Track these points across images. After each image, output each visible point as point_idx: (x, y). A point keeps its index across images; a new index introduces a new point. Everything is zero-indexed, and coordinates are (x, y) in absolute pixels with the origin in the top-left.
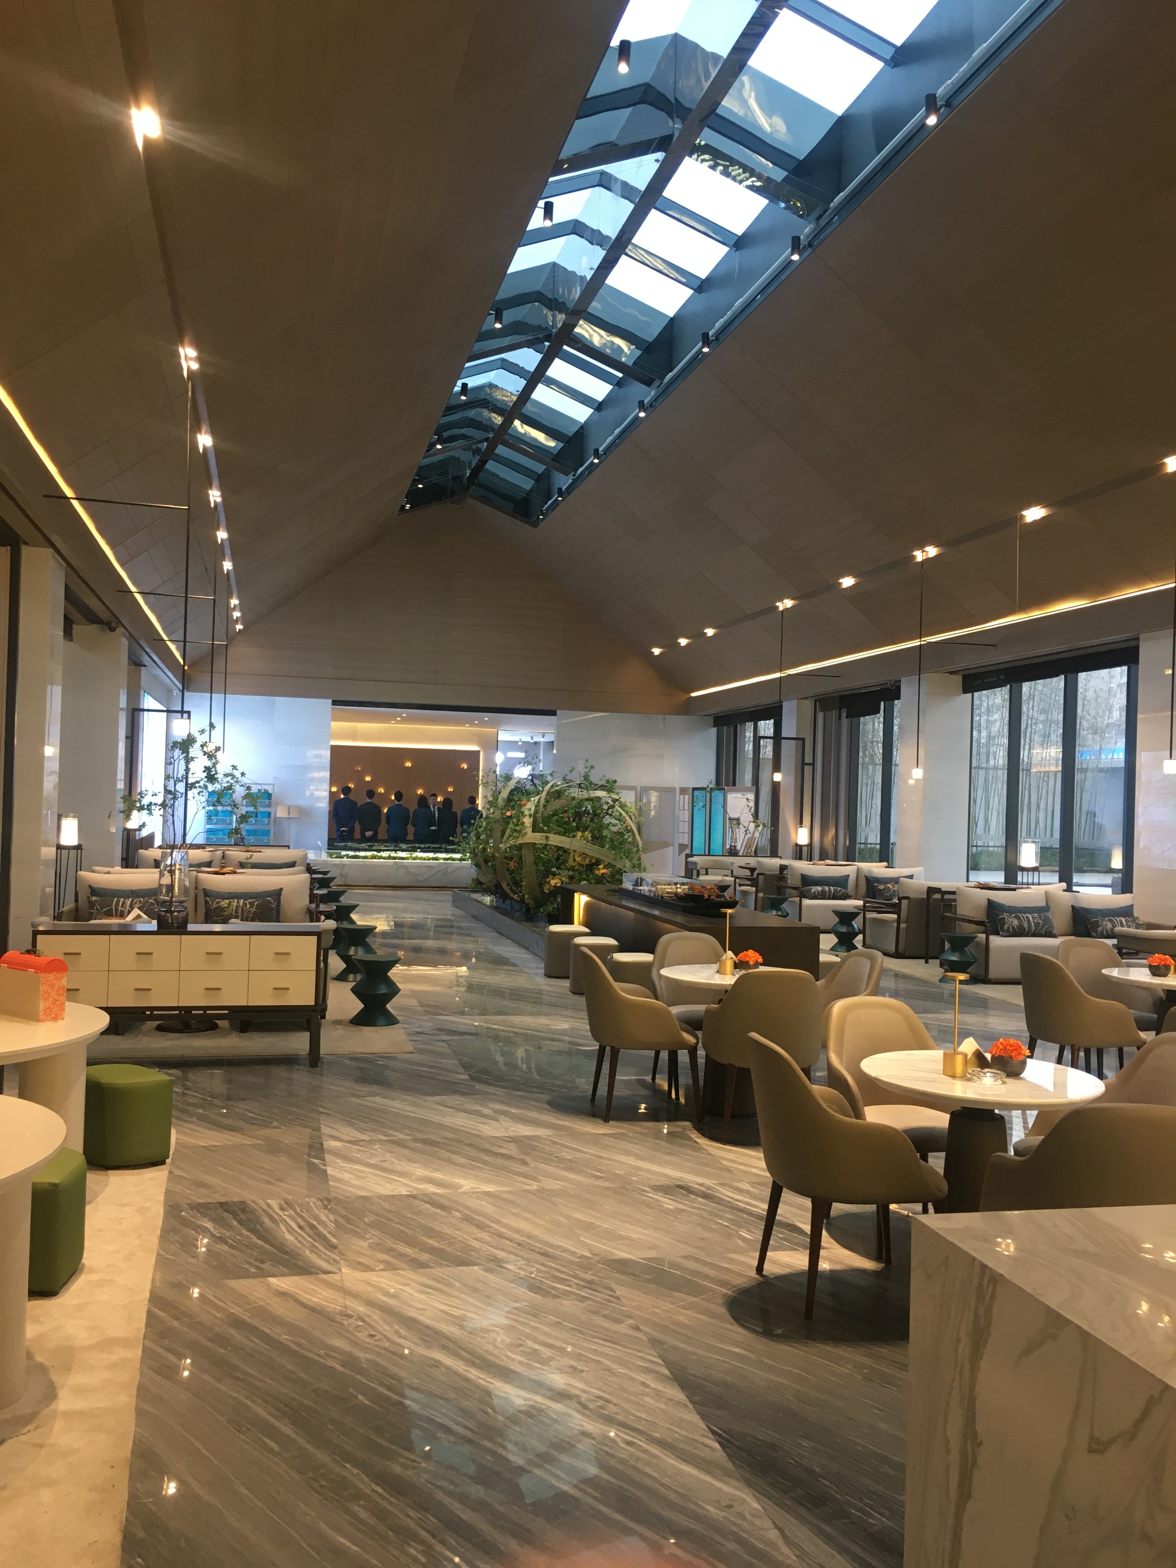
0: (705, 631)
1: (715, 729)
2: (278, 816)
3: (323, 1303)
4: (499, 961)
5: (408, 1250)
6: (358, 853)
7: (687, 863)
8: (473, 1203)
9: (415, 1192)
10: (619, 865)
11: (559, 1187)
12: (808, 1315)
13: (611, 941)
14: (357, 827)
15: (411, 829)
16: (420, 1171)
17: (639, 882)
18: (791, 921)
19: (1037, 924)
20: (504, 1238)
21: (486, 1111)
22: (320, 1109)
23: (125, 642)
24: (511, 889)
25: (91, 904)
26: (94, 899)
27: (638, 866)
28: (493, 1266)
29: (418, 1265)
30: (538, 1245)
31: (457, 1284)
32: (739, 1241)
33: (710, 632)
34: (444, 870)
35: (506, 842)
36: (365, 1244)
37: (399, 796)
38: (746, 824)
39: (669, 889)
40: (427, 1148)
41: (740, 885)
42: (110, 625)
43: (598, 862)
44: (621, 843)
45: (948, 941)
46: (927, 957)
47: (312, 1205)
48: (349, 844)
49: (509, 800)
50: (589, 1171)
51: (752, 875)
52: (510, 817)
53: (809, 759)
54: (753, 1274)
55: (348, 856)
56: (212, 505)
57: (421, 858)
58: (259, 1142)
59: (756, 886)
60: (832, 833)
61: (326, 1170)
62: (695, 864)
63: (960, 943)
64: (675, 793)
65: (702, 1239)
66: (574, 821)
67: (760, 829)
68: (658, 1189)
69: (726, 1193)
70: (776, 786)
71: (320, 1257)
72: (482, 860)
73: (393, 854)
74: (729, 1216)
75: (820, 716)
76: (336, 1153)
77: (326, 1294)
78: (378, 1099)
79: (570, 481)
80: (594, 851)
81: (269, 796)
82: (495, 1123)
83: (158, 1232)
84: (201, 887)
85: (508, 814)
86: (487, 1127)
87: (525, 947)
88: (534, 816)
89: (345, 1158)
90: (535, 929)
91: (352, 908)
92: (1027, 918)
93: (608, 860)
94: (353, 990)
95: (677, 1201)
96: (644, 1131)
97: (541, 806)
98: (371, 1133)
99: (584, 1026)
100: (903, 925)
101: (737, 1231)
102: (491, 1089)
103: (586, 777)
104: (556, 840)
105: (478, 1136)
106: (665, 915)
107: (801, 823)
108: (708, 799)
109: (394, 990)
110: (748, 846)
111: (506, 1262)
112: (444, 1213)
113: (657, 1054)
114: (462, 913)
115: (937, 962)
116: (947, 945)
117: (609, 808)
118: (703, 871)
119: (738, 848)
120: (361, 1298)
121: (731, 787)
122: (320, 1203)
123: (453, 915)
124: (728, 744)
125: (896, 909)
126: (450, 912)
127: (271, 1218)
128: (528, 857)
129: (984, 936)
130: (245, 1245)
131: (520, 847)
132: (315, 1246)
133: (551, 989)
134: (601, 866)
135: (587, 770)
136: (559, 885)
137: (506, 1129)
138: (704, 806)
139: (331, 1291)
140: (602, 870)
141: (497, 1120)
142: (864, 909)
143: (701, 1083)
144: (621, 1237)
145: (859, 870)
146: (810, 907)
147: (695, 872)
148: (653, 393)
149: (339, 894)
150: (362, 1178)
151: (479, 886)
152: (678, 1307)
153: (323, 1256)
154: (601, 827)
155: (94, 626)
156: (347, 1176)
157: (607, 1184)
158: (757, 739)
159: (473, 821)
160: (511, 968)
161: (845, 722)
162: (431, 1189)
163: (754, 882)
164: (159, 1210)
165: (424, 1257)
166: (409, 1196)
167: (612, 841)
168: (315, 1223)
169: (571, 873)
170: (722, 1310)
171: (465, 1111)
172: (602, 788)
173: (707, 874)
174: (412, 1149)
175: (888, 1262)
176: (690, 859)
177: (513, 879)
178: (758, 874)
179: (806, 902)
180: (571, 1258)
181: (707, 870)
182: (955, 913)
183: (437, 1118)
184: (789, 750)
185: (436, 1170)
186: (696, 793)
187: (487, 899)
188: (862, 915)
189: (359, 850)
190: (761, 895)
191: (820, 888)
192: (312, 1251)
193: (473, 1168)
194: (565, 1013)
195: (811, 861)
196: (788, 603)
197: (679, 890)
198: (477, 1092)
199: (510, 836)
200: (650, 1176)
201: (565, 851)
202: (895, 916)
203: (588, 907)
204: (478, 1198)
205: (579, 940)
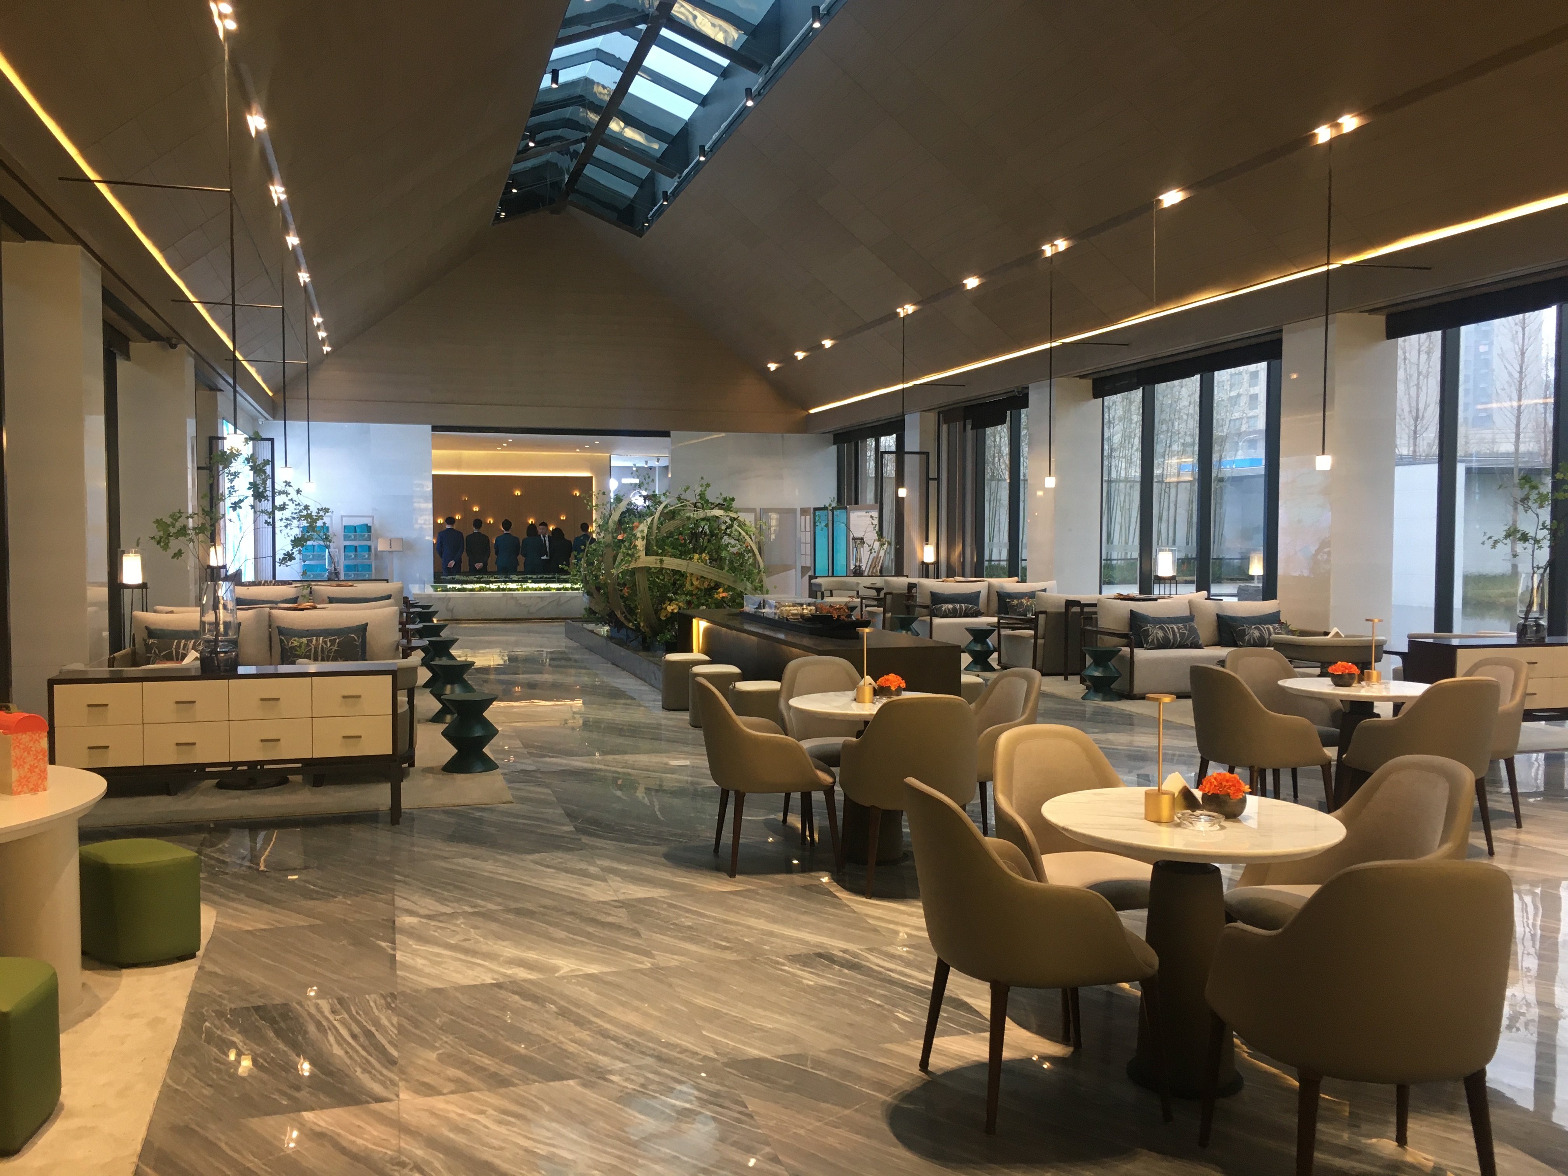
0: (823, 342)
1: (834, 448)
2: (379, 549)
3: (370, 1146)
4: (615, 694)
5: (486, 1061)
6: (465, 586)
7: (810, 585)
8: (575, 991)
9: (501, 980)
10: (740, 588)
11: (677, 963)
12: (990, 1128)
13: (734, 669)
14: (465, 557)
15: (521, 559)
16: (509, 950)
17: (762, 604)
18: (923, 641)
19: (1182, 635)
20: (608, 1037)
21: (593, 869)
22: (397, 877)
23: (190, 362)
24: (625, 617)
25: (149, 648)
26: (151, 641)
27: (760, 588)
28: (593, 1079)
29: (498, 1082)
30: (650, 1045)
31: (547, 1108)
32: (896, 1026)
33: (828, 343)
34: (557, 600)
35: (617, 567)
36: (433, 1056)
37: (507, 525)
38: (871, 543)
39: (796, 610)
40: (520, 920)
41: (866, 606)
42: (170, 341)
43: (717, 585)
44: (741, 565)
45: (1091, 656)
46: (1065, 673)
47: (372, 1004)
48: (457, 577)
49: (620, 522)
50: (713, 940)
51: (878, 594)
52: (622, 541)
53: (933, 474)
54: (916, 1070)
55: (454, 589)
56: (276, 203)
57: (532, 589)
58: (318, 922)
59: (884, 606)
60: (958, 549)
61: (394, 956)
62: (820, 585)
63: (1103, 658)
64: (795, 513)
65: (851, 1025)
66: (690, 542)
67: (885, 547)
68: (795, 959)
69: (875, 961)
70: (899, 502)
71: (373, 1078)
72: (594, 589)
73: (502, 586)
74: (882, 992)
75: (944, 428)
76: (411, 933)
77: (375, 1133)
78: (467, 861)
79: (676, 184)
80: (713, 574)
81: (368, 528)
82: (603, 884)
83: (169, 1053)
84: (274, 625)
85: (620, 537)
86: (592, 890)
87: (641, 679)
88: (647, 539)
89: (422, 939)
90: (651, 659)
91: (451, 642)
92: (1172, 628)
93: (728, 583)
94: (444, 734)
95: (818, 975)
96: (775, 885)
97: (655, 530)
98: (456, 905)
99: (703, 762)
100: (1040, 641)
101: (892, 1012)
102: (599, 843)
103: (702, 496)
104: (671, 563)
105: (581, 901)
106: (790, 639)
107: (927, 540)
108: (830, 518)
109: (491, 732)
110: (873, 566)
111: (611, 1072)
112: (536, 1007)
113: (788, 797)
114: (575, 645)
115: (1078, 678)
116: (1089, 660)
117: (727, 528)
118: (827, 593)
119: (863, 567)
120: (421, 1135)
121: (854, 506)
122: (383, 1001)
123: (566, 647)
124: (849, 464)
125: (1032, 624)
126: (564, 644)
127: (319, 1025)
128: (642, 583)
129: (1127, 649)
130: (279, 1065)
131: (633, 572)
132: (368, 1062)
133: (671, 723)
134: (721, 590)
135: (703, 489)
136: (676, 611)
137: (616, 891)
138: (827, 525)
139: (383, 1128)
140: (721, 594)
141: (604, 880)
142: (999, 626)
143: (840, 823)
144: (755, 1029)
145: (990, 586)
146: (940, 626)
147: (819, 594)
148: (760, 80)
149: (438, 629)
150: (439, 964)
151: (591, 615)
152: (826, 1124)
153: (378, 1075)
154: (719, 548)
155: (153, 342)
156: (420, 962)
157: (733, 957)
158: (880, 455)
159: (583, 547)
160: (629, 701)
161: (970, 433)
162: (522, 974)
163: (880, 602)
164: (175, 1021)
165: (507, 1070)
166: (492, 984)
167: (731, 562)
168: (373, 1029)
169: (688, 598)
170: (884, 1127)
171: (567, 871)
172: (720, 506)
173: (832, 596)
174: (503, 923)
175: (1077, 1046)
176: (813, 581)
177: (626, 606)
178: (886, 594)
179: (937, 621)
180: (690, 1060)
181: (831, 591)
182: (1096, 626)
183: (535, 882)
184: (912, 464)
185: (529, 948)
186: (817, 513)
187: (605, 630)
188: (996, 632)
189: (467, 582)
190: (889, 615)
191: (950, 606)
192: (364, 1070)
193: (574, 943)
194: (686, 749)
195: (938, 578)
196: (910, 309)
197: (805, 611)
198: (582, 847)
199: (622, 560)
200: (785, 943)
201: (682, 575)
202: (1032, 632)
203: (708, 633)
204: (578, 984)
205: (697, 669)
